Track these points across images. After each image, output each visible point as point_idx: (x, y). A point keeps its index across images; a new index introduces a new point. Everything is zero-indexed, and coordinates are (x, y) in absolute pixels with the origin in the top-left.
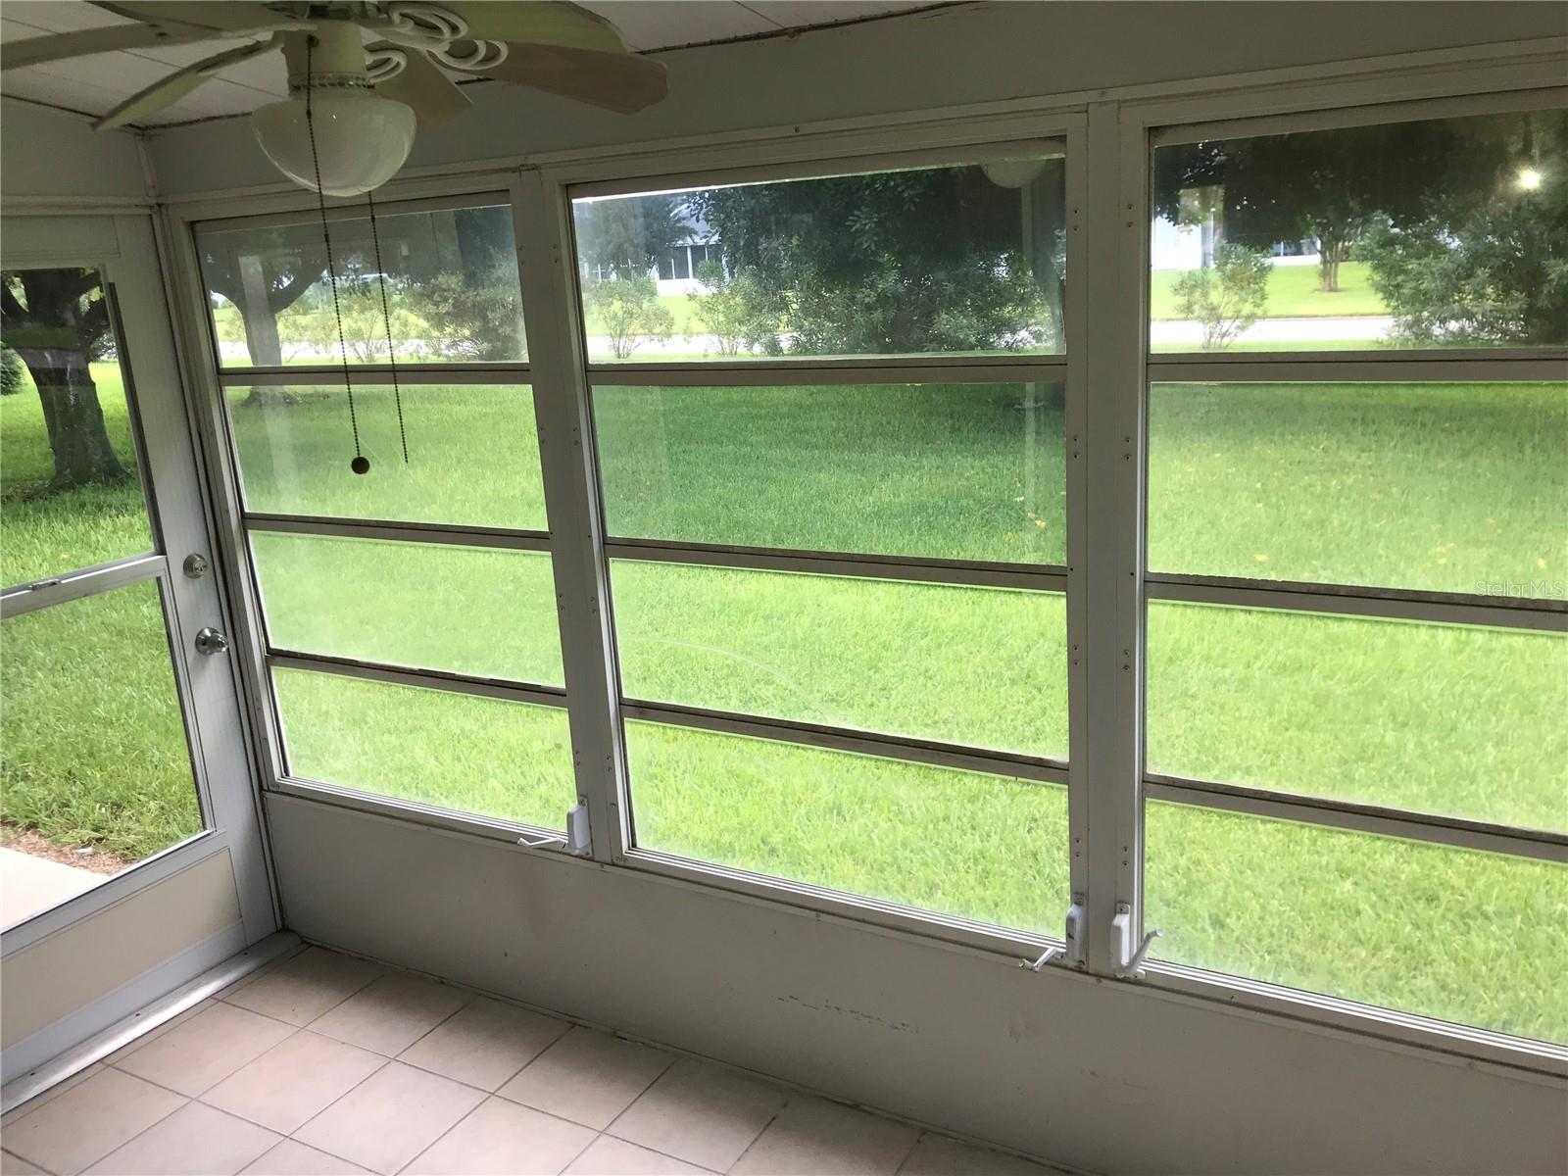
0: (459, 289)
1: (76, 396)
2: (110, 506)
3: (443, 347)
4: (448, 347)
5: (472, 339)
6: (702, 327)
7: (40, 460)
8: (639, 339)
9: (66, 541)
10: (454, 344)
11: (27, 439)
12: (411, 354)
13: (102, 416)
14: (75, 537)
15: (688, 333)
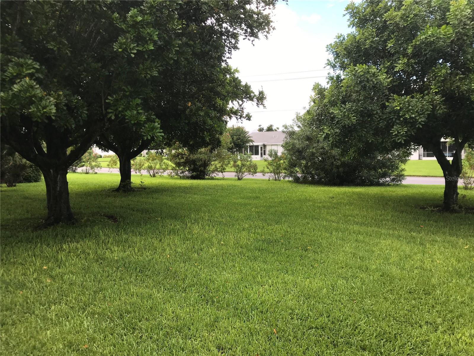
0: (188, 155)
1: (60, 187)
2: (68, 236)
3: (179, 173)
4: (181, 173)
5: (189, 171)
6: (268, 170)
7: (42, 210)
8: (246, 174)
9: (47, 257)
10: (183, 172)
11: (39, 200)
12: (169, 175)
13: (69, 195)
14: (51, 255)
15: (263, 172)
